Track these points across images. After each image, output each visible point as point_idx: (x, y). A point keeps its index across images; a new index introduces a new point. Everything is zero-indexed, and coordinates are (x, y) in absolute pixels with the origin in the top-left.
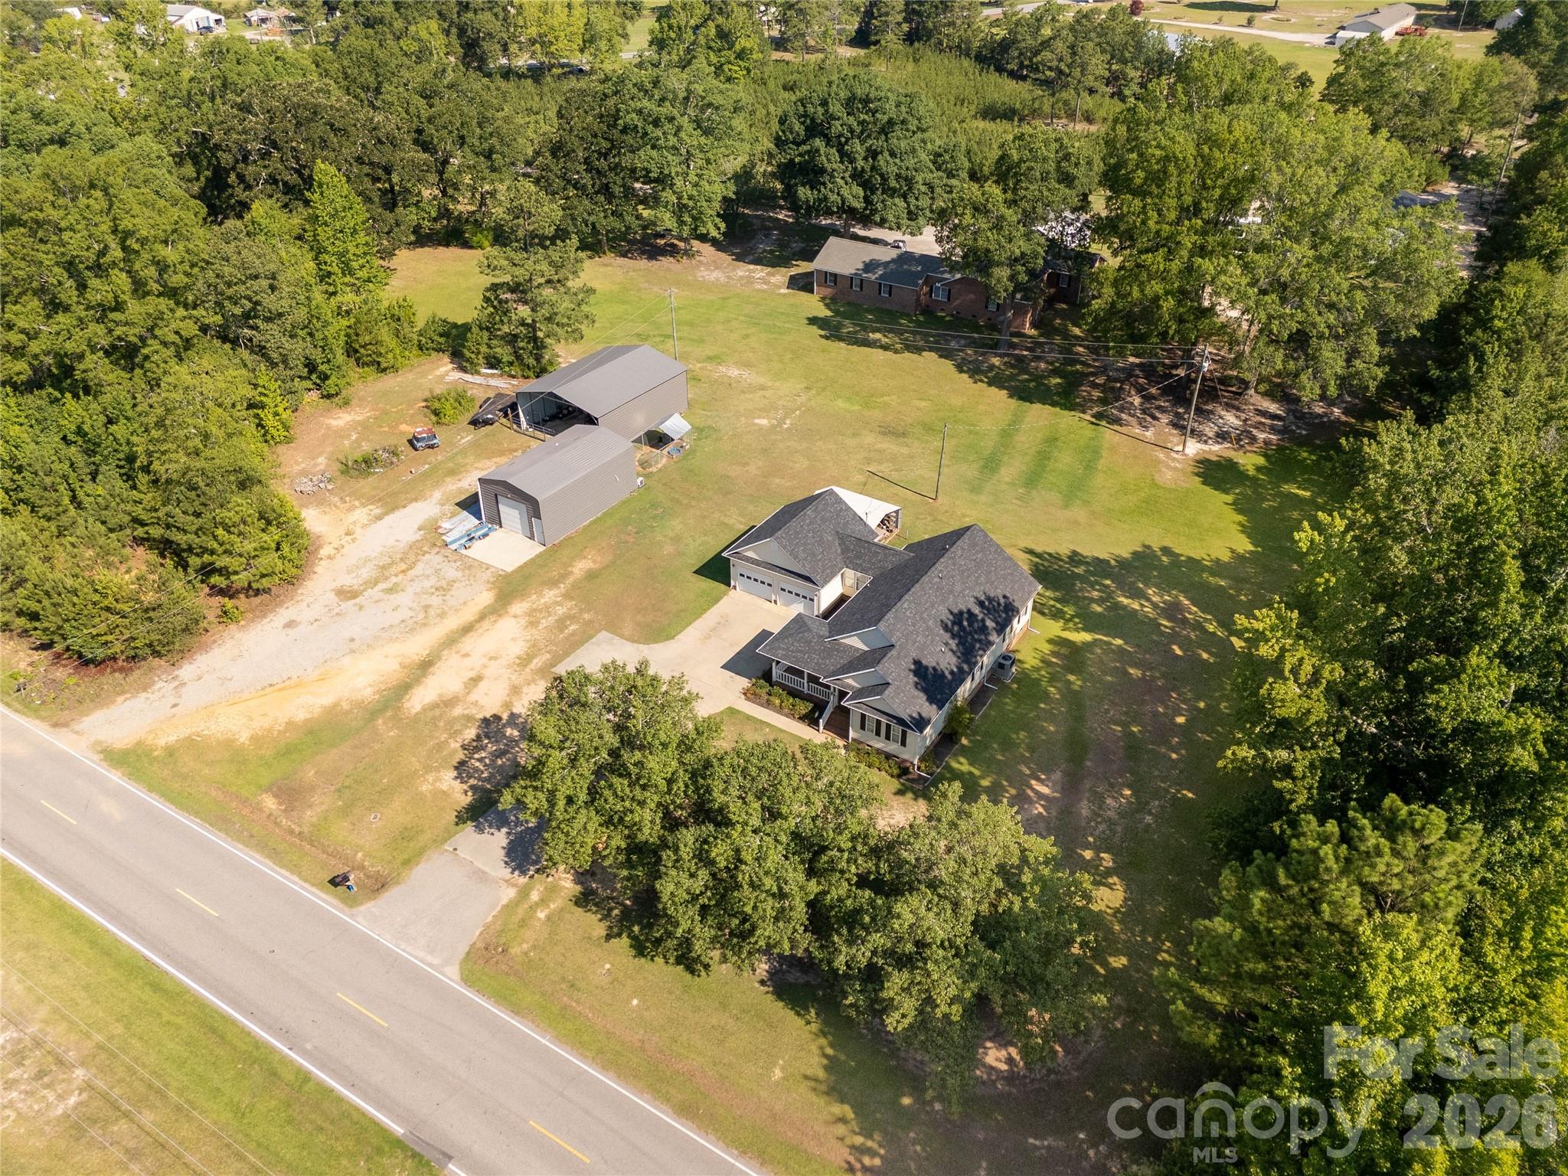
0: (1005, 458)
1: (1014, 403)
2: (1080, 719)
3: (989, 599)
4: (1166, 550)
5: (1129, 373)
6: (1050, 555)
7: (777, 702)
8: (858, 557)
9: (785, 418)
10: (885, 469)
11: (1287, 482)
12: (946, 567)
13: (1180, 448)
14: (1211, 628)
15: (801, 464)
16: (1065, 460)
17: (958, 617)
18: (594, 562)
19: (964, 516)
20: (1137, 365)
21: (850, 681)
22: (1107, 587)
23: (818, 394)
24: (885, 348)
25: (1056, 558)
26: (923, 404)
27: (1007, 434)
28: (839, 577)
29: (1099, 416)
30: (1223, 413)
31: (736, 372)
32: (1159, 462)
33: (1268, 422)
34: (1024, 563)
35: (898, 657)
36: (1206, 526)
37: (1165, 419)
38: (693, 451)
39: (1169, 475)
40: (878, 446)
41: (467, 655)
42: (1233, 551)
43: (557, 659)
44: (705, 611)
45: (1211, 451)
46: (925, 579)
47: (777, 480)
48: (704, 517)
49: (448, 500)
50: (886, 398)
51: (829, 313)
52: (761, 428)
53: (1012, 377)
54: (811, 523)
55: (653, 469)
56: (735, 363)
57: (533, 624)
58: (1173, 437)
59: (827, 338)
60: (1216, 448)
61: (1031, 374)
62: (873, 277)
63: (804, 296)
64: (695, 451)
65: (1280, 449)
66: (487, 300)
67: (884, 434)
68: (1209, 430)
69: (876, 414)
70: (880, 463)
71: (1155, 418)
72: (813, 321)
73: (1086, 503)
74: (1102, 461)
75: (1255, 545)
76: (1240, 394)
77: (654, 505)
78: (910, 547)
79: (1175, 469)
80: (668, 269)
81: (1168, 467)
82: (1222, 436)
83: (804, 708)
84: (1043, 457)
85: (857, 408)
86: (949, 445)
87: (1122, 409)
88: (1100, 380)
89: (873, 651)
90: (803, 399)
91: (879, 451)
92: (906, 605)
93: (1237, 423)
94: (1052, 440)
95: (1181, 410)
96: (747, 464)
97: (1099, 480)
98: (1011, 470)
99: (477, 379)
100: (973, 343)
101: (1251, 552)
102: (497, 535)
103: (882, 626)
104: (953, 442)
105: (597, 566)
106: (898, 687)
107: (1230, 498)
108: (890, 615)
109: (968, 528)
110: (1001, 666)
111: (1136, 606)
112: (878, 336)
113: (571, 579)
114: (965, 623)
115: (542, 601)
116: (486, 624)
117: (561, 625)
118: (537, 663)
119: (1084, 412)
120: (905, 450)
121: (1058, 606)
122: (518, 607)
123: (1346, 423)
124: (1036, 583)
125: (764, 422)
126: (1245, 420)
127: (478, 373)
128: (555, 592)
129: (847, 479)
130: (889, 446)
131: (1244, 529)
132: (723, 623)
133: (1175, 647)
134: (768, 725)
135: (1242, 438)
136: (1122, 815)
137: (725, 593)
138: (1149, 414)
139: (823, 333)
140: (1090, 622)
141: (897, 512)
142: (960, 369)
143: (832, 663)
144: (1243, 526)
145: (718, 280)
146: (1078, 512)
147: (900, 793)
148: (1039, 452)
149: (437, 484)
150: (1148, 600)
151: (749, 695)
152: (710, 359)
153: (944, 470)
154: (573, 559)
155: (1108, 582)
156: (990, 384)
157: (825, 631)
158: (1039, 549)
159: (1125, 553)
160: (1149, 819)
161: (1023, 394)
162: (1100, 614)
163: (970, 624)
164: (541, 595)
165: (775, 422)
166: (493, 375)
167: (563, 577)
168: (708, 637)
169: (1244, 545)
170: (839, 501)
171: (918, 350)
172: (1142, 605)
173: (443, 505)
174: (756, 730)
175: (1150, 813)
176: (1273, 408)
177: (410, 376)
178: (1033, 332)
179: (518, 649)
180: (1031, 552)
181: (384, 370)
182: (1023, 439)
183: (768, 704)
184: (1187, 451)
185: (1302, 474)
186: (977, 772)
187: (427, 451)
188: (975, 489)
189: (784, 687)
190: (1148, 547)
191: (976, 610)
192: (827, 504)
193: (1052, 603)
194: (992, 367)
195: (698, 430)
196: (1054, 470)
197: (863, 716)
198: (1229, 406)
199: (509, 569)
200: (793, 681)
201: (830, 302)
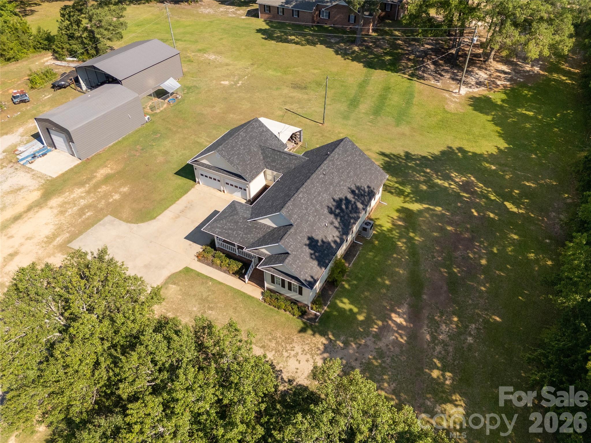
0: (362, 99)
1: (365, 70)
2: (416, 263)
3: (358, 188)
4: (460, 149)
5: (425, 54)
6: (394, 155)
7: (218, 262)
8: (273, 161)
9: (239, 80)
10: (294, 107)
11: (519, 107)
12: (328, 167)
13: (457, 91)
14: (493, 197)
15: (246, 105)
16: (395, 99)
17: (339, 203)
18: (112, 169)
19: (339, 133)
20: (429, 49)
21: (264, 251)
22: (428, 173)
23: (258, 67)
24: (297, 43)
25: (398, 157)
26: (316, 71)
27: (363, 85)
28: (262, 174)
29: (412, 75)
30: (477, 72)
31: (213, 57)
32: (446, 99)
33: (503, 75)
34: (379, 161)
35: (295, 234)
36: (477, 133)
37: (447, 76)
38: (183, 100)
39: (452, 106)
40: (291, 95)
41: (12, 237)
42: (498, 148)
43: (73, 237)
44: (178, 199)
45: (473, 92)
46: (314, 176)
47: (231, 116)
48: (186, 138)
49: (26, 133)
50: (296, 69)
51: (267, 27)
52: (224, 86)
53: (365, 56)
54: (242, 140)
55: (158, 111)
56: (213, 52)
57: (62, 213)
58: (453, 86)
59: (265, 39)
60: (476, 90)
61: (375, 55)
62: (290, 6)
63: (254, 19)
64: (184, 100)
65: (512, 89)
66: (63, 15)
67: (294, 88)
68: (472, 80)
69: (290, 77)
70: (292, 104)
71: (442, 75)
72: (259, 31)
73: (408, 123)
74: (415, 99)
75: (509, 144)
76: (485, 61)
77: (155, 132)
78: (306, 154)
79: (456, 102)
80: (184, 8)
81: (452, 101)
82: (479, 84)
83: (236, 266)
84: (383, 98)
85: (279, 74)
86: (330, 93)
87: (424, 72)
88: (412, 57)
89: (279, 229)
90: (250, 70)
91: (291, 97)
92: (301, 196)
93: (486, 76)
94: (387, 89)
95: (455, 71)
96: (214, 106)
97: (414, 110)
98: (365, 106)
99: (64, 63)
100: (342, 40)
101: (506, 148)
102: (53, 154)
103: (284, 212)
104: (333, 91)
105: (113, 172)
106: (295, 256)
107: (490, 118)
108: (289, 203)
109: (342, 140)
110: (365, 229)
111: (446, 185)
112: (293, 37)
113: (94, 181)
114: (344, 207)
115: (72, 196)
116: (30, 214)
117: (82, 211)
118: (59, 240)
119: (404, 73)
120: (306, 97)
121: (401, 187)
122: (55, 201)
123: (543, 75)
124: (386, 174)
125: (227, 83)
126: (490, 75)
127: (64, 60)
128: (82, 190)
129: (273, 114)
130: (297, 94)
131: (500, 135)
132: (190, 207)
133: (473, 210)
134: (211, 279)
135: (491, 84)
136: (452, 337)
137: (192, 187)
138: (438, 74)
139: (264, 37)
140: (420, 197)
141: (300, 132)
142: (337, 53)
143: (252, 238)
144: (499, 133)
145: (209, 13)
146: (405, 129)
147: (303, 330)
148: (380, 95)
149: (23, 124)
150: (453, 180)
151: (200, 257)
152: (200, 51)
153: (328, 107)
154: (98, 168)
155: (428, 170)
156: (353, 60)
157: (248, 214)
158: (387, 152)
159: (436, 151)
160: (470, 340)
161: (370, 65)
162: (425, 191)
163: (347, 208)
164: (72, 192)
165: (232, 83)
166: (73, 61)
167: (89, 179)
168: (178, 217)
169: (503, 145)
170: (262, 125)
171: (314, 44)
172: (450, 184)
173: (22, 136)
174: (203, 283)
175: (471, 335)
176: (505, 68)
177: (25, 63)
178: (374, 34)
179: (48, 231)
180: (383, 154)
181: (9, 60)
182: (371, 88)
183: (212, 264)
184: (461, 92)
185: (526, 103)
186: (355, 310)
187: (22, 104)
188: (346, 117)
189: (223, 251)
190: (451, 148)
191: (350, 196)
192: (253, 128)
193: (397, 185)
194: (354, 52)
195: (187, 89)
196: (389, 105)
197: (273, 277)
198: (480, 68)
199: (54, 176)
200: (228, 248)
201: (268, 22)
